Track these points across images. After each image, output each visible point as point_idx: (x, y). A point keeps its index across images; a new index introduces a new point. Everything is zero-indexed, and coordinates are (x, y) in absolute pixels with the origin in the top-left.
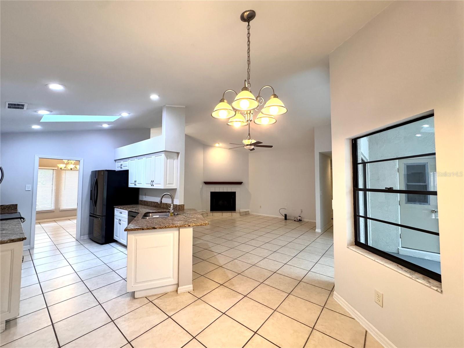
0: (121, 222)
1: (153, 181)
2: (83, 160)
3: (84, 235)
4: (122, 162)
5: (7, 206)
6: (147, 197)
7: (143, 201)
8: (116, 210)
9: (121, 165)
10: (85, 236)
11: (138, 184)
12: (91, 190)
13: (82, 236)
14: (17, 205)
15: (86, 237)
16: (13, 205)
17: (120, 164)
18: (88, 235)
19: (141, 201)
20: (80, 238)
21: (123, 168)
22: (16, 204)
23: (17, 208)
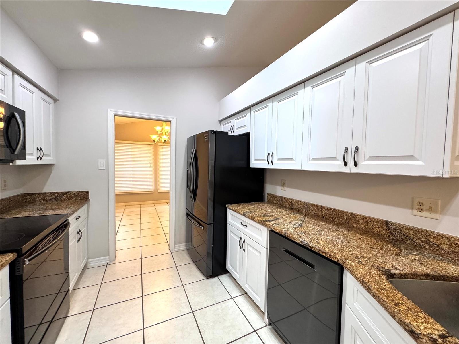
0: (246, 246)
1: (357, 149)
2: (175, 118)
3: (179, 243)
4: (233, 121)
5: (75, 193)
6: (286, 189)
7: (277, 196)
8: (231, 214)
9: (233, 126)
10: (181, 244)
11: (279, 159)
12: (188, 171)
13: (177, 245)
14: (87, 192)
15: (182, 246)
16: (83, 192)
17: (230, 124)
18: (185, 244)
19: (273, 196)
20: (175, 246)
21: (235, 131)
22: (87, 190)
23: (88, 198)
